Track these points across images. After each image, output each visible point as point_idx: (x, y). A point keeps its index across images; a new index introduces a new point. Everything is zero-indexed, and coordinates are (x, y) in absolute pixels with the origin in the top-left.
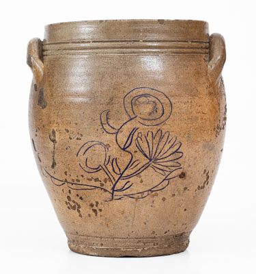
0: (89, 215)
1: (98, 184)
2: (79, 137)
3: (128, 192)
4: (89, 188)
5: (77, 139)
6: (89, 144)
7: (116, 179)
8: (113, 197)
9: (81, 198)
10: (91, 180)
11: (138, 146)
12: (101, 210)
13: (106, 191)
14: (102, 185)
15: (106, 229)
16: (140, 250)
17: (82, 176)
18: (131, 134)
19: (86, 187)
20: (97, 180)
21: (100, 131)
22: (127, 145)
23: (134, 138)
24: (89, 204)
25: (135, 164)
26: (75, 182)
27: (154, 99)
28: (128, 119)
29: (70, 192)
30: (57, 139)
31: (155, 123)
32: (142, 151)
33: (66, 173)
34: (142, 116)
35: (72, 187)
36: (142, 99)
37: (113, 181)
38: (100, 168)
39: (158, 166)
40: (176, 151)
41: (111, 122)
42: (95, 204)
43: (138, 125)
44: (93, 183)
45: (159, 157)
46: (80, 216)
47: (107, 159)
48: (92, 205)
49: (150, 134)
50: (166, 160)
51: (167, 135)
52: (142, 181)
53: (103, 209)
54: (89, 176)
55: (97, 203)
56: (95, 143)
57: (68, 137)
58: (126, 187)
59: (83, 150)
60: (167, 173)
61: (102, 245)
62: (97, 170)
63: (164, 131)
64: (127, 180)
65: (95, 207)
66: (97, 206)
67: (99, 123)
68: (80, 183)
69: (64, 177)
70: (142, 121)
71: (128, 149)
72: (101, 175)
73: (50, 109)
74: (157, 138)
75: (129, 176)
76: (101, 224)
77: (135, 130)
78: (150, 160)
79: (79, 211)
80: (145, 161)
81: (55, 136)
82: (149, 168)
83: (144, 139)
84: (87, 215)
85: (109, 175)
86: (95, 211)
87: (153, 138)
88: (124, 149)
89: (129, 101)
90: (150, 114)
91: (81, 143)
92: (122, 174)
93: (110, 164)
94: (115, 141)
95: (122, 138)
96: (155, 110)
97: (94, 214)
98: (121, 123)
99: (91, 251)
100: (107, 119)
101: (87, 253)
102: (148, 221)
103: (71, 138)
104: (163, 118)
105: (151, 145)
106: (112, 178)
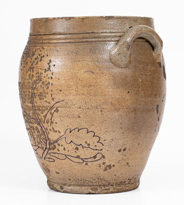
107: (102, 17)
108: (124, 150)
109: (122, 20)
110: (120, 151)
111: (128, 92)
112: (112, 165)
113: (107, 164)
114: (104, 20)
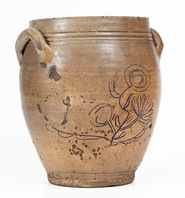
0: (90, 158)
1: (103, 135)
2: (92, 101)
3: (122, 139)
4: (95, 138)
5: (91, 102)
6: (100, 106)
7: (116, 130)
8: (111, 143)
9: (86, 146)
10: (98, 132)
11: (133, 107)
12: (100, 154)
13: (107, 139)
14: (106, 135)
15: (101, 167)
16: (120, 181)
17: (91, 129)
18: (129, 98)
19: (93, 137)
20: (102, 132)
21: (109, 96)
22: (126, 106)
23: (131, 101)
24: (91, 150)
25: (130, 119)
26: (84, 134)
27: (142, 73)
28: (127, 87)
29: (77, 142)
30: (71, 103)
31: (142, 89)
32: (134, 110)
33: (76, 128)
34: (135, 85)
35: (80, 138)
36: (136, 73)
37: (114, 132)
38: (107, 123)
39: (142, 120)
40: (151, 110)
41: (116, 90)
42: (97, 149)
43: (133, 92)
44: (100, 134)
45: (143, 114)
46: (82, 159)
47: (112, 117)
48: (94, 151)
49: (139, 97)
50: (146, 115)
51: (148, 98)
52: (132, 131)
53: (102, 153)
54: (97, 129)
55: (99, 148)
56: (104, 105)
57: (82, 101)
58: (122, 135)
59: (95, 111)
60: (145, 125)
61: (95, 179)
62: (104, 124)
63: (146, 95)
64: (123, 131)
65: (96, 152)
66: (98, 151)
67: (108, 91)
68: (88, 135)
69: (74, 131)
70: (135, 89)
71: (126, 109)
72: (106, 128)
73: (64, 81)
74: (143, 101)
75: (125, 128)
76: (98, 164)
77: (131, 94)
78: (138, 116)
79: (81, 155)
80: (135, 117)
81: (69, 101)
82: (137, 122)
83: (136, 101)
84: (88, 158)
85: (112, 128)
86: (95, 155)
87: (141, 100)
88: (124, 109)
89: (128, 74)
90: (140, 83)
91: (93, 105)
92: (121, 127)
93: (114, 120)
94: (118, 103)
95: (123, 101)
96: (142, 80)
97: (94, 156)
98: (123, 90)
99: (86, 184)
100: (114, 87)
101: (81, 186)
102: (129, 160)
103: (84, 102)
104: (146, 86)
105: (139, 105)
106: (113, 130)
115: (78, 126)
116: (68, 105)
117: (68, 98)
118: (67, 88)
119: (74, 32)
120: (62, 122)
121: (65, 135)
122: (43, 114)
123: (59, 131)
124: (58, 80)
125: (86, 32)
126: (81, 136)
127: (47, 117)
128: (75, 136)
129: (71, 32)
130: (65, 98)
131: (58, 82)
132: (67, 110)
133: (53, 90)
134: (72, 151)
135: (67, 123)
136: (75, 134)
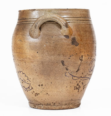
5: (91, 58)
17: (88, 74)
24: (83, 86)
29: (80, 82)
33: (82, 73)
42: (85, 85)
46: (78, 92)
68: (86, 77)
69: (81, 75)
73: (81, 46)
79: (79, 90)
81: (82, 58)
86: (83, 88)
107: (30, 10)
108: (42, 85)
109: (40, 11)
110: (39, 85)
111: (37, 52)
112: (38, 93)
113: (35, 92)
114: (31, 11)
115: (84, 72)
116: (81, 60)
117: (82, 56)
118: (82, 51)
119: (80, 18)
120: (76, 70)
121: (76, 78)
122: (66, 67)
123: (73, 76)
124: (77, 46)
125: (84, 18)
126: (83, 78)
127: (68, 68)
128: (80, 78)
129: (79, 18)
130: (81, 56)
131: (77, 47)
132: (81, 63)
133: (75, 52)
134: (75, 88)
135: (79, 71)
136: (81, 77)
